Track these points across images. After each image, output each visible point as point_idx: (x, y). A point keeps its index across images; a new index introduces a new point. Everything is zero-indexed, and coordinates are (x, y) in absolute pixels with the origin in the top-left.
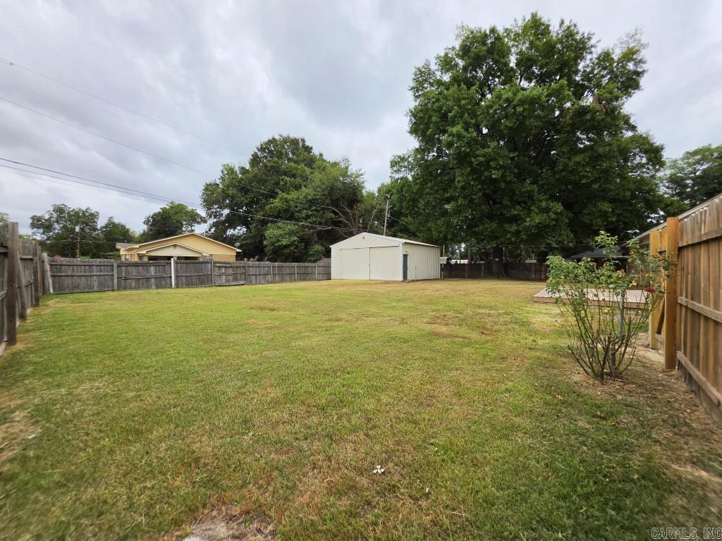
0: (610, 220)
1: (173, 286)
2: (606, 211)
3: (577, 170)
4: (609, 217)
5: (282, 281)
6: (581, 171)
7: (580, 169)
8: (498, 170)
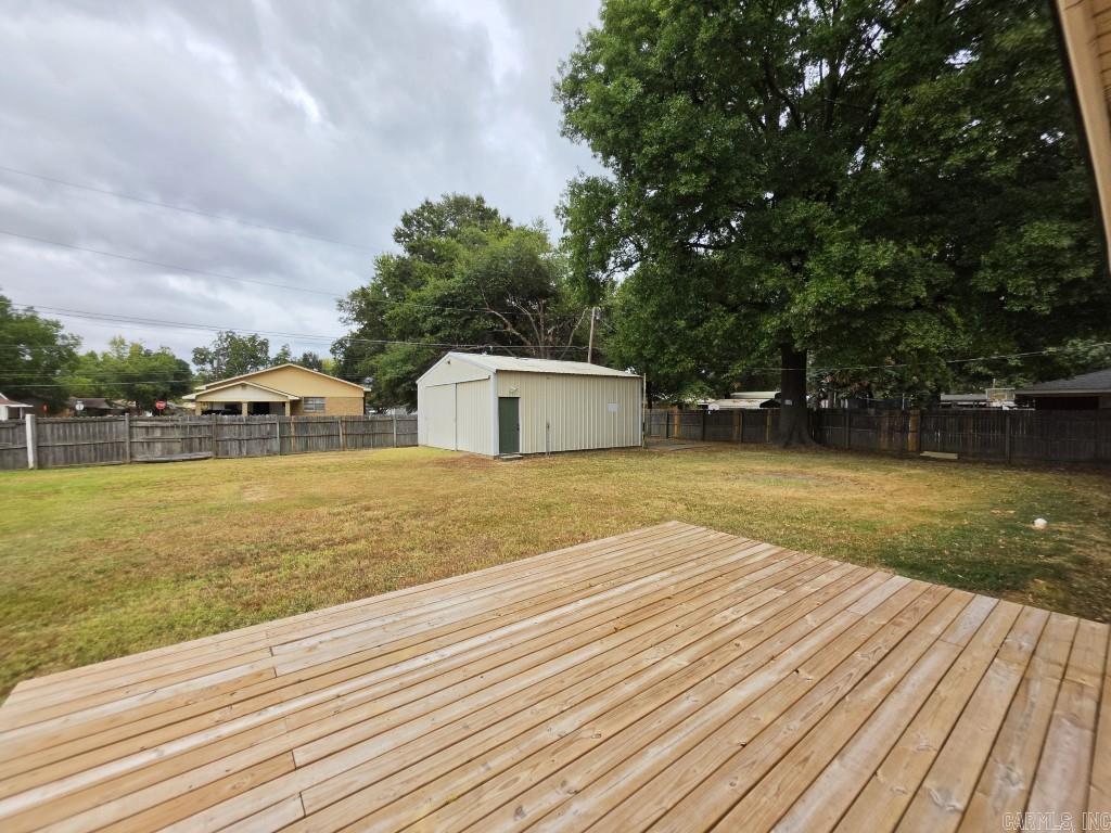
0: (1068, 276)
1: (31, 465)
2: (1052, 248)
3: (927, 127)
4: (1063, 267)
5: (306, 449)
6: (944, 128)
7: (937, 120)
8: (697, 171)
